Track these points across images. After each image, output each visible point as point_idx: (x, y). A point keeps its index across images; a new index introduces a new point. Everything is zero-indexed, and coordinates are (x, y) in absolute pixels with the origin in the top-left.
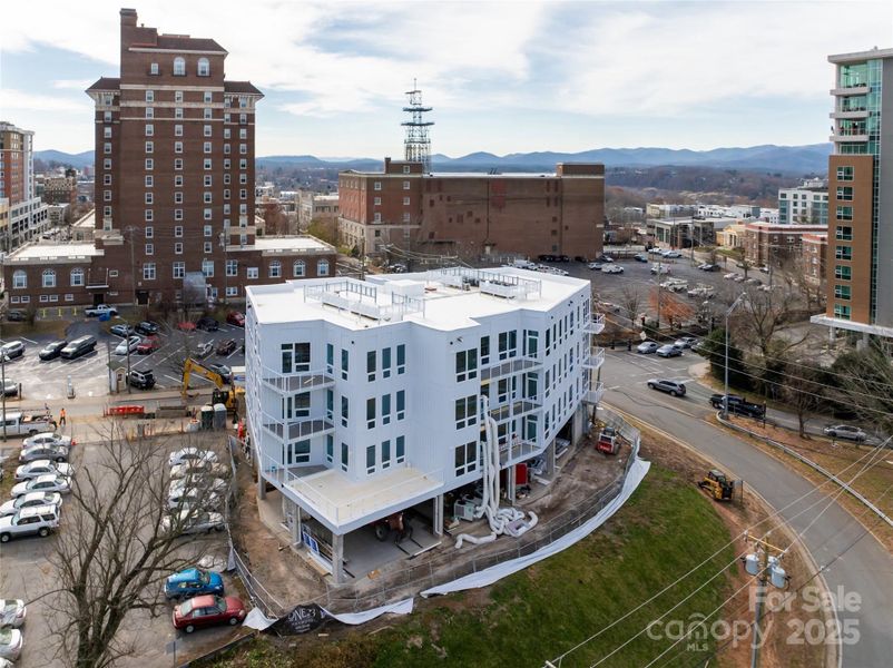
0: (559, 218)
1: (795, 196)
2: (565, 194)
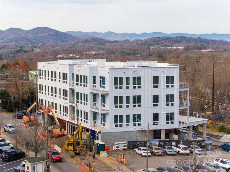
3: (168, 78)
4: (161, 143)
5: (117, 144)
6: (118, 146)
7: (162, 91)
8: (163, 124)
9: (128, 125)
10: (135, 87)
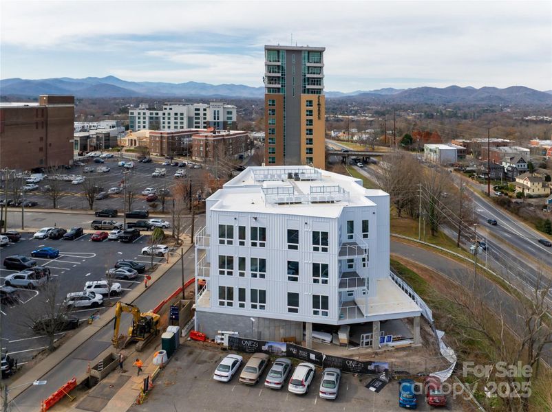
0: (44, 138)
1: (139, 114)
2: (49, 119)
3: (315, 234)
4: (291, 349)
5: (223, 334)
6: (223, 337)
7: (306, 255)
8: (306, 313)
9: (242, 306)
10: (254, 244)
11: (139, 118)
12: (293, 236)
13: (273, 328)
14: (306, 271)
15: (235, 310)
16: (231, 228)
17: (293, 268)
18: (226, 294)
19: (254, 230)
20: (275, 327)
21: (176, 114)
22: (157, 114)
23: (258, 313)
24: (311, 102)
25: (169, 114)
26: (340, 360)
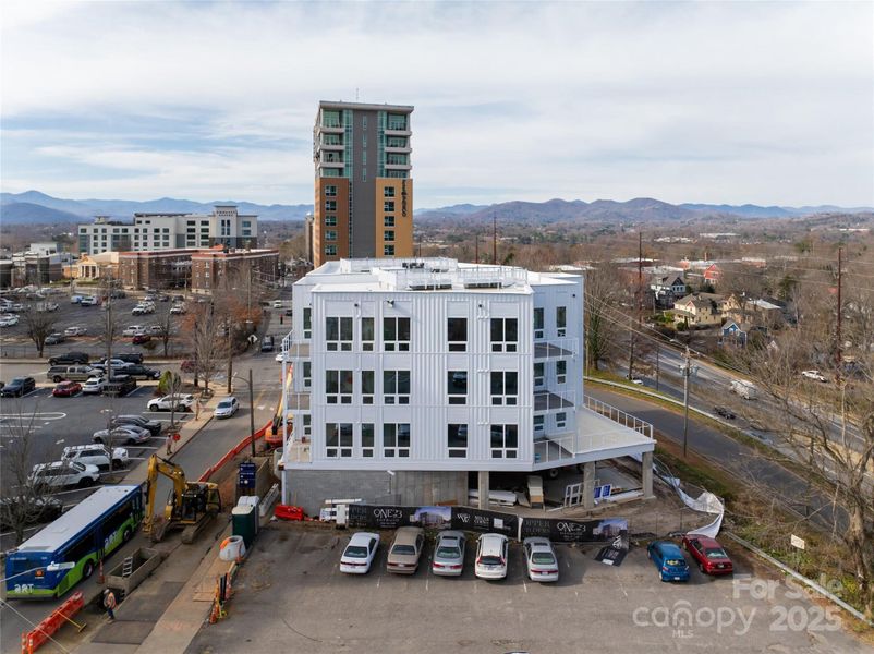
1: (96, 231)
3: (496, 323)
4: (460, 516)
5: (334, 505)
6: (334, 510)
7: (480, 361)
8: (480, 457)
9: (368, 454)
10: (389, 348)
11: (95, 238)
12: (457, 330)
13: (421, 487)
14: (479, 387)
15: (356, 462)
16: (348, 322)
17: (457, 384)
18: (339, 436)
19: (388, 322)
20: (423, 485)
21: (157, 231)
22: (126, 231)
23: (398, 463)
24: (391, 189)
25: (145, 231)
26: (547, 524)
